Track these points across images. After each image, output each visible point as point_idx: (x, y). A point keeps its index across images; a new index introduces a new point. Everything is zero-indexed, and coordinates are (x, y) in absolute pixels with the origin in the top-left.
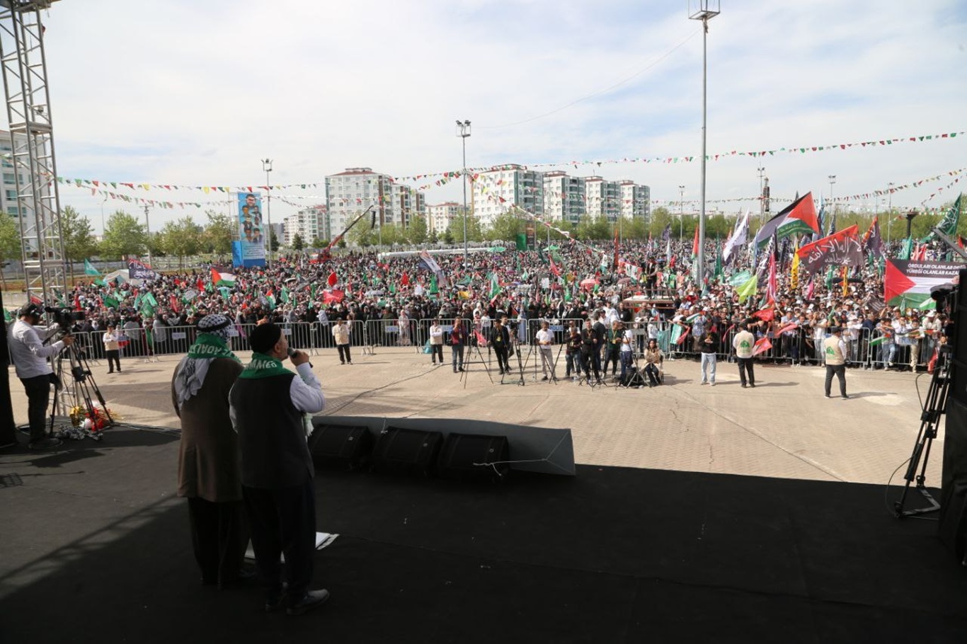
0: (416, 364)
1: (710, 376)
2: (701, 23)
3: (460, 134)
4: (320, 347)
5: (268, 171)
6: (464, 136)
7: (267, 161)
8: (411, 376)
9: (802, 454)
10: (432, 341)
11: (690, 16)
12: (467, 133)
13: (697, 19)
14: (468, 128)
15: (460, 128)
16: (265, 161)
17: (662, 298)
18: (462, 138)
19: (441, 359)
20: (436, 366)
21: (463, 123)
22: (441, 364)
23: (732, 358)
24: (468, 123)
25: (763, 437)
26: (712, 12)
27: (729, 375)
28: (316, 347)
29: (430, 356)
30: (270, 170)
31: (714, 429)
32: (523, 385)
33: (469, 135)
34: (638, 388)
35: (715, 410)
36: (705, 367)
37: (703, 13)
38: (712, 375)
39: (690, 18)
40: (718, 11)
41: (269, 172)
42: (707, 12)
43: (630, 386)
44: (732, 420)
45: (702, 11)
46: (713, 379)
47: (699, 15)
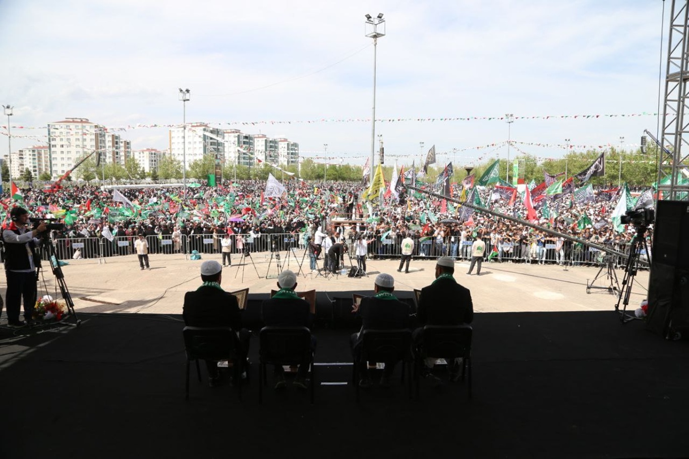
2: (373, 40)
3: (181, 99)
4: (108, 256)
5: (8, 115)
6: (184, 101)
7: (8, 107)
11: (367, 34)
12: (187, 98)
13: (370, 37)
14: (188, 95)
15: (181, 94)
16: (6, 106)
18: (183, 102)
21: (184, 90)
24: (188, 91)
26: (380, 34)
33: (188, 100)
37: (374, 34)
39: (366, 36)
40: (384, 34)
41: (10, 116)
42: (377, 33)
47: (372, 35)
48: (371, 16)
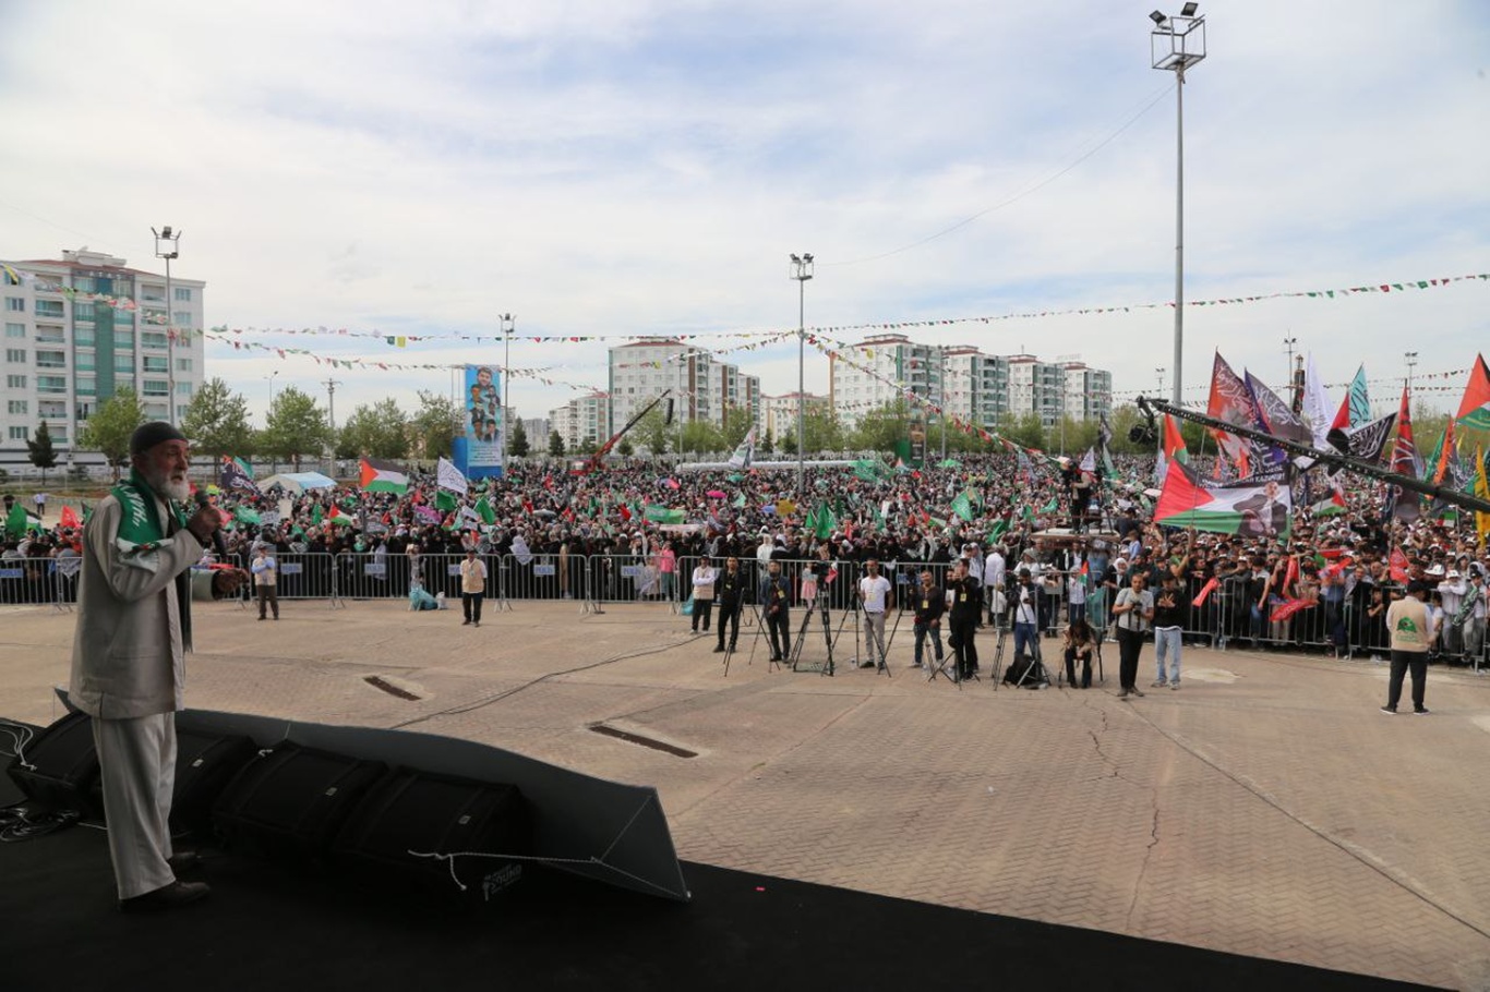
0: (662, 632)
1: (1170, 674)
2: (1173, 74)
3: (796, 275)
4: (514, 597)
5: (507, 333)
6: (802, 279)
7: (508, 318)
8: (648, 651)
9: (1346, 837)
10: (696, 594)
11: (1155, 62)
12: (807, 274)
13: (1166, 68)
14: (809, 266)
15: (796, 266)
16: (504, 317)
17: (1100, 533)
18: (799, 282)
19: (706, 626)
20: (696, 636)
21: (801, 258)
22: (705, 632)
23: (1221, 641)
24: (809, 258)
25: (1266, 795)
26: (1192, 56)
27: (1215, 670)
28: (507, 596)
29: (690, 619)
30: (511, 331)
31: (1168, 775)
32: (832, 674)
33: (810, 277)
34: (1036, 688)
35: (1176, 736)
36: (1162, 653)
37: (1175, 57)
38: (1175, 671)
39: (1154, 68)
40: (1202, 54)
41: (509, 335)
42: (1183, 56)
43: (1022, 684)
44: (1207, 758)
45: (1174, 53)
46: (1177, 679)
47: (1169, 61)
48: (1163, 13)
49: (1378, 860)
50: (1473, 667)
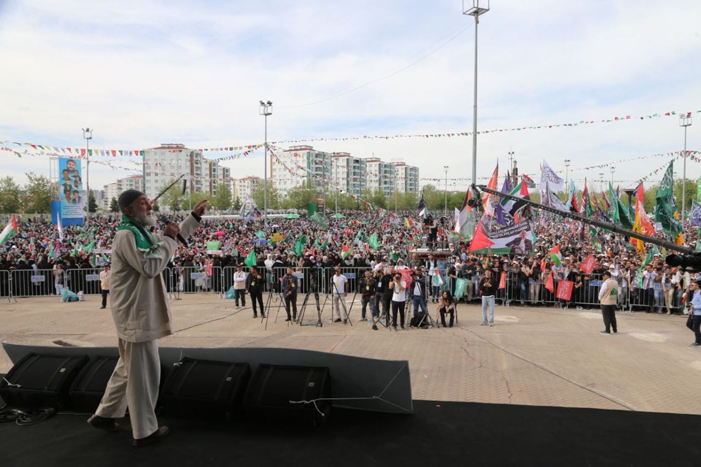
0: (219, 308)
1: (489, 320)
2: (473, 18)
3: (262, 112)
5: (88, 139)
6: (266, 115)
7: (88, 130)
8: (216, 318)
9: (593, 387)
10: (236, 286)
11: (464, 11)
12: (269, 112)
13: (470, 14)
14: (270, 108)
15: (263, 107)
16: (85, 130)
17: (443, 251)
18: (264, 116)
19: (244, 303)
20: (239, 310)
21: (266, 103)
22: (243, 307)
23: (507, 302)
24: (270, 103)
25: (552, 371)
26: (483, 9)
27: (508, 316)
29: (234, 300)
30: (90, 138)
31: (505, 366)
32: (321, 326)
33: (270, 114)
34: (427, 328)
35: (502, 347)
36: (486, 308)
37: (475, 9)
38: (491, 316)
39: (464, 14)
40: (487, 8)
41: (89, 140)
42: (479, 9)
43: (420, 326)
44: (520, 356)
45: (474, 7)
46: (492, 321)
47: (471, 11)
49: (609, 396)
50: (622, 310)
